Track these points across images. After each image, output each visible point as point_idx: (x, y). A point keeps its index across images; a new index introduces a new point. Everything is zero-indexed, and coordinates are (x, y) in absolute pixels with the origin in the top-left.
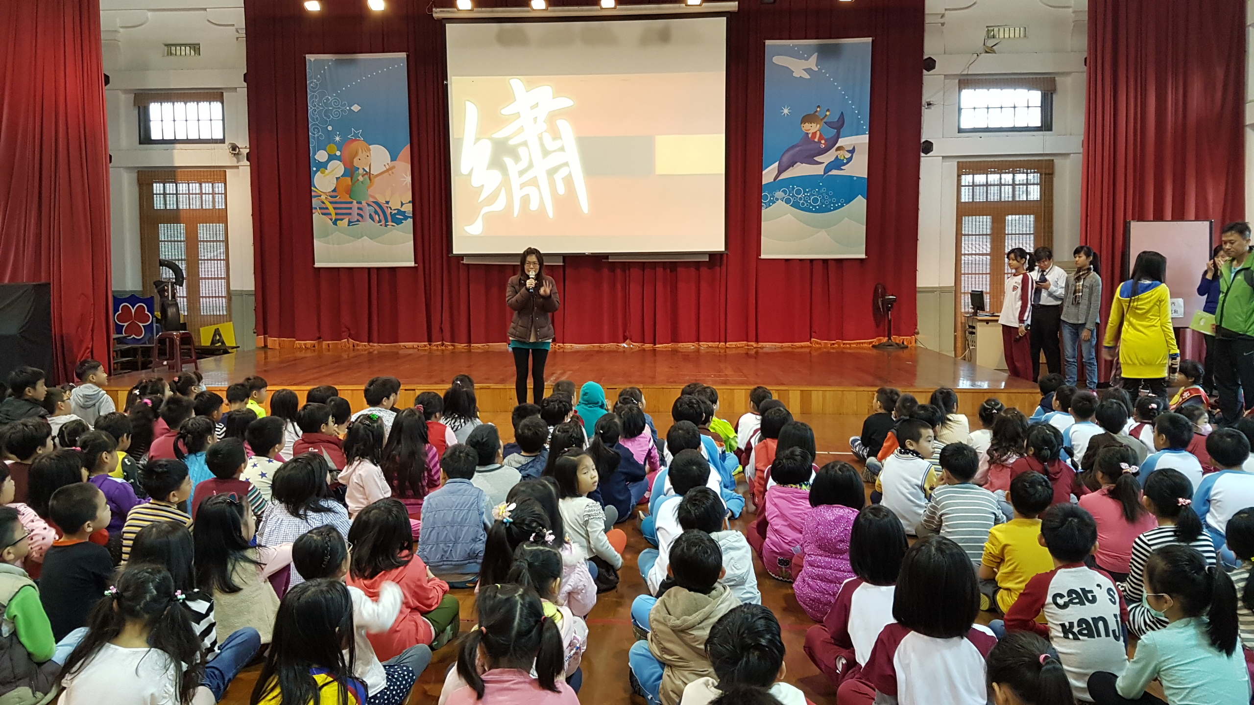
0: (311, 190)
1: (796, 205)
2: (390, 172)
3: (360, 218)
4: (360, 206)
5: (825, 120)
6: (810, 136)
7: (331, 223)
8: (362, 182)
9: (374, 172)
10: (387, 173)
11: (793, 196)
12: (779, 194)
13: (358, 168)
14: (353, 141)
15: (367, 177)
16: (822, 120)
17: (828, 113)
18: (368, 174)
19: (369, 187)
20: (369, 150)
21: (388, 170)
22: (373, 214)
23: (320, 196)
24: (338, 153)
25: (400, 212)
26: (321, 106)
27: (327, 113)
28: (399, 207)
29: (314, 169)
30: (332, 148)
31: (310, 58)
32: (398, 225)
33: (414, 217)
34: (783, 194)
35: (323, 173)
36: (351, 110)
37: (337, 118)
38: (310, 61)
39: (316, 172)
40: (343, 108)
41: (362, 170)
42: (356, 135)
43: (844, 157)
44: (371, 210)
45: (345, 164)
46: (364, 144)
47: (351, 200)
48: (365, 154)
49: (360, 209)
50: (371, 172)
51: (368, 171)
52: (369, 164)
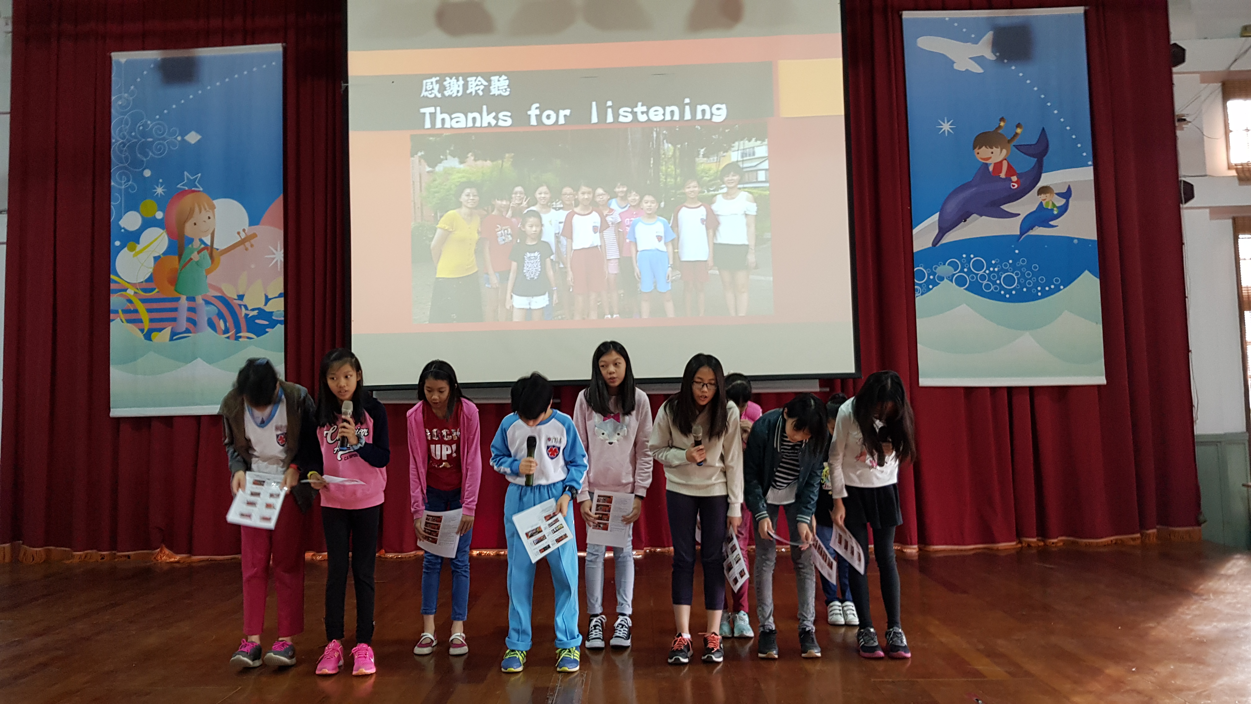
0: (109, 280)
2: (247, 244)
3: (191, 327)
4: (192, 304)
5: (1015, 142)
6: (991, 168)
7: (141, 336)
8: (197, 263)
9: (220, 244)
10: (242, 246)
13: (191, 241)
14: (184, 193)
15: (206, 252)
16: (1009, 141)
17: (1019, 131)
18: (210, 249)
19: (208, 272)
20: (213, 207)
21: (242, 242)
22: (215, 320)
23: (126, 290)
24: (159, 215)
25: (262, 314)
26: (135, 137)
27: (144, 148)
28: (261, 305)
29: (117, 243)
30: (149, 205)
31: (120, 58)
32: (258, 336)
33: (286, 323)
34: (950, 268)
35: (132, 249)
36: (183, 140)
37: (161, 154)
38: (119, 63)
39: (120, 249)
40: (171, 139)
41: (199, 243)
42: (192, 183)
43: (1053, 204)
44: (211, 311)
45: (170, 234)
46: (205, 197)
47: (177, 295)
48: (204, 215)
49: (192, 310)
50: (215, 246)
51: (209, 243)
52: (211, 232)
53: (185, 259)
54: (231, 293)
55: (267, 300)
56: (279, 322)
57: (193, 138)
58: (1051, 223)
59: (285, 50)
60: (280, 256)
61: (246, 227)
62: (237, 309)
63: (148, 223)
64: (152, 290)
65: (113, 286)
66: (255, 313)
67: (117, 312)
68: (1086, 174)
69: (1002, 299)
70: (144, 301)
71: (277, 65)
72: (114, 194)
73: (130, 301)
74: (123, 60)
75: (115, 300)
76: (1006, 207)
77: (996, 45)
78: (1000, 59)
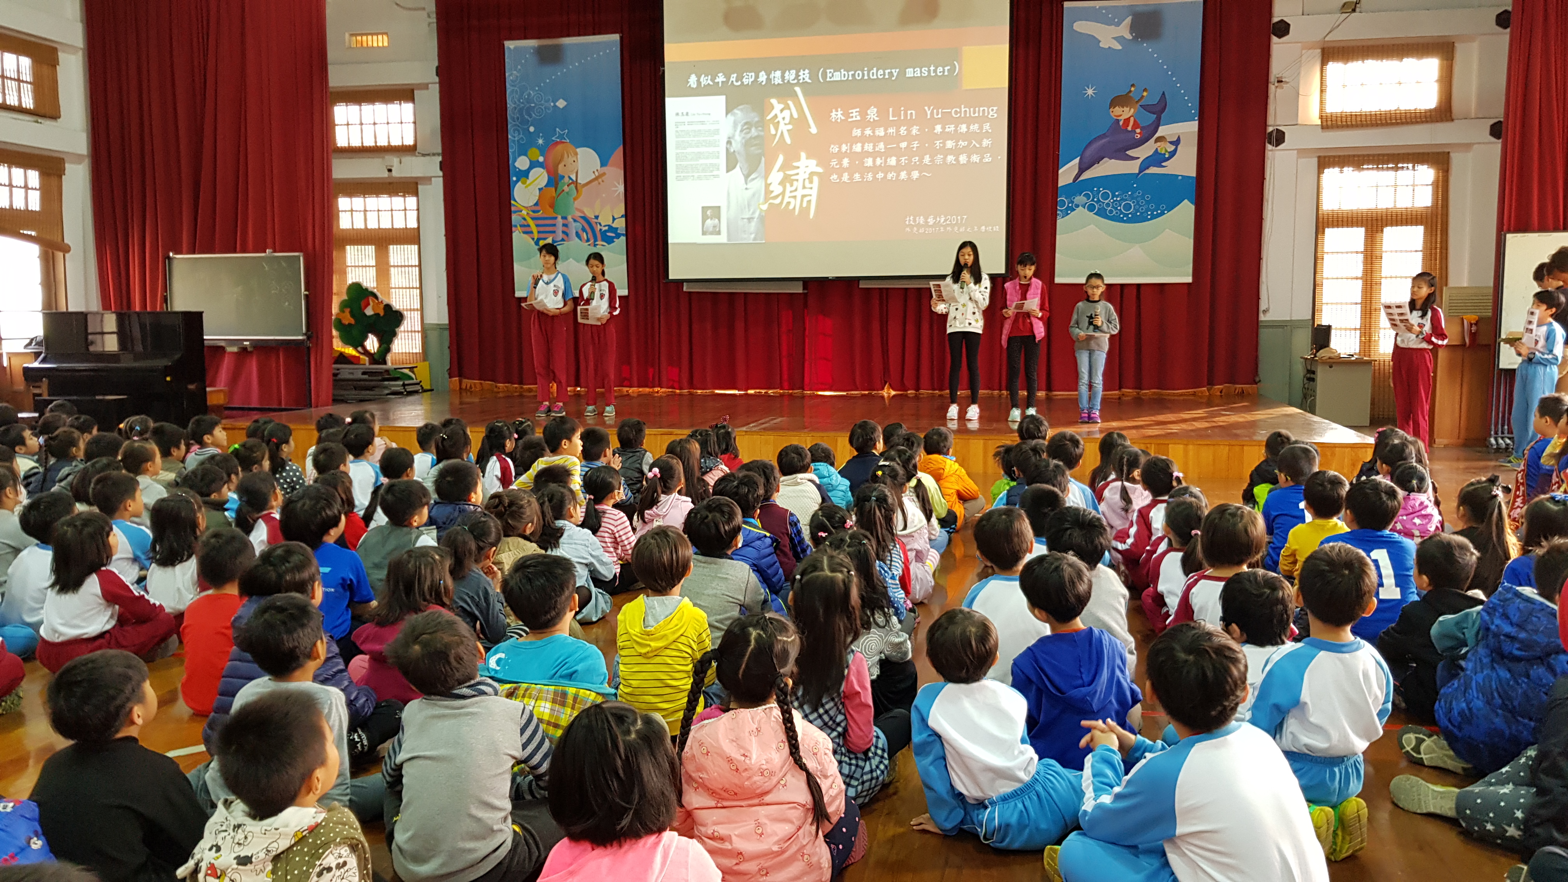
0: (510, 204)
1: (1102, 213)
2: (600, 180)
3: (565, 237)
4: (565, 222)
5: (1141, 103)
6: (1121, 123)
8: (567, 193)
10: (596, 182)
11: (1099, 201)
12: (1080, 199)
14: (557, 143)
15: (573, 186)
16: (1137, 102)
17: (1145, 94)
18: (575, 183)
19: (575, 199)
20: (576, 154)
21: (596, 179)
22: (580, 232)
23: (521, 211)
24: (541, 159)
25: (611, 229)
26: (522, 103)
27: (529, 110)
28: (610, 223)
29: (514, 179)
30: (534, 153)
31: (510, 45)
32: (609, 244)
33: (627, 235)
34: (1085, 199)
35: (524, 183)
36: (555, 106)
37: (540, 115)
38: (509, 48)
39: (517, 182)
40: (546, 104)
41: (568, 179)
42: (561, 136)
43: (1166, 151)
44: (578, 226)
45: (548, 172)
46: (571, 147)
47: (555, 215)
48: (571, 159)
49: (565, 225)
50: (579, 181)
51: (574, 179)
52: (576, 171)
53: (559, 190)
54: (590, 215)
55: (614, 219)
56: (623, 235)
57: (561, 104)
58: (1163, 164)
59: (622, 38)
60: (621, 188)
61: (599, 168)
62: (594, 225)
63: (534, 164)
64: (538, 211)
65: (513, 209)
66: (607, 228)
67: (516, 226)
68: (1193, 126)
69: (1121, 220)
70: (533, 219)
71: (617, 49)
72: (511, 144)
73: (524, 219)
74: (512, 47)
75: (515, 218)
76: (1130, 153)
77: (1133, 28)
78: (1135, 38)
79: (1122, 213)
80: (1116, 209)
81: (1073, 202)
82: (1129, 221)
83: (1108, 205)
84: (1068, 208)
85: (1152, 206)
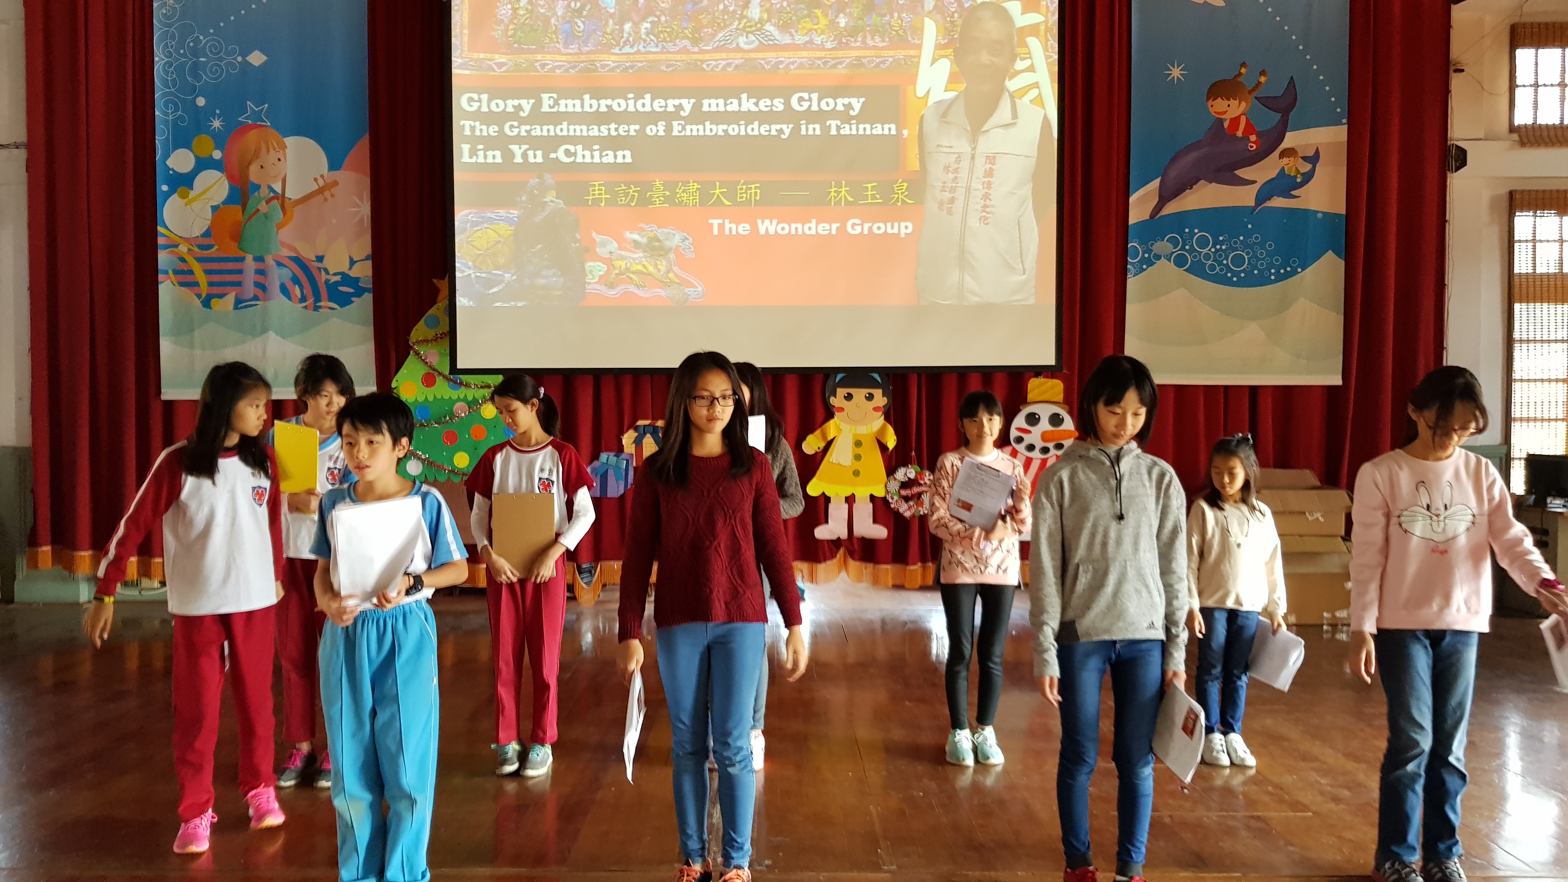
0: (155, 233)
1: (1197, 270)
3: (260, 293)
4: (261, 266)
5: (1254, 94)
7: (197, 302)
8: (266, 216)
10: (320, 197)
11: (1192, 250)
12: (1162, 246)
13: (258, 187)
14: (247, 128)
15: (275, 203)
16: (1250, 92)
17: (1263, 79)
18: (281, 198)
19: (279, 226)
20: (284, 147)
21: (320, 191)
22: (289, 285)
23: (177, 246)
24: (217, 155)
25: (346, 279)
26: (182, 55)
27: (196, 69)
28: (344, 269)
29: (165, 189)
30: (204, 143)
32: (342, 305)
33: (374, 291)
34: (1170, 245)
35: (184, 196)
36: (245, 61)
37: (216, 79)
39: (168, 195)
40: (230, 59)
41: (267, 191)
42: (257, 116)
43: (1298, 171)
44: (284, 274)
45: (231, 178)
46: (273, 133)
47: (242, 254)
48: (273, 156)
49: (261, 272)
50: (287, 195)
51: (280, 192)
52: (282, 176)
53: (250, 209)
54: (308, 254)
55: (352, 262)
56: (367, 290)
57: (257, 58)
58: (1294, 193)
60: (366, 210)
61: (325, 172)
62: (315, 272)
63: (203, 164)
64: (211, 247)
65: (161, 241)
66: (338, 278)
67: (167, 272)
68: (1338, 134)
69: (1229, 283)
70: (200, 260)
72: (159, 126)
73: (183, 260)
75: (163, 258)
76: (1242, 173)
79: (1230, 270)
80: (1220, 263)
81: (1150, 251)
82: (1241, 283)
83: (1207, 257)
84: (1143, 261)
85: (1278, 260)
